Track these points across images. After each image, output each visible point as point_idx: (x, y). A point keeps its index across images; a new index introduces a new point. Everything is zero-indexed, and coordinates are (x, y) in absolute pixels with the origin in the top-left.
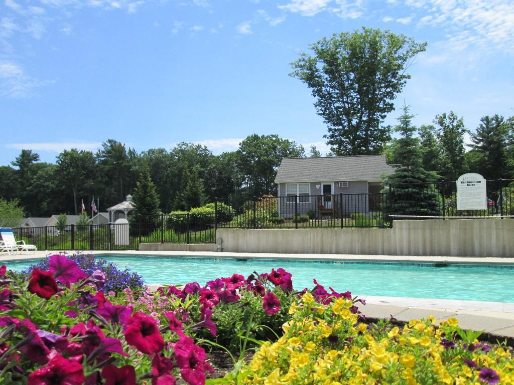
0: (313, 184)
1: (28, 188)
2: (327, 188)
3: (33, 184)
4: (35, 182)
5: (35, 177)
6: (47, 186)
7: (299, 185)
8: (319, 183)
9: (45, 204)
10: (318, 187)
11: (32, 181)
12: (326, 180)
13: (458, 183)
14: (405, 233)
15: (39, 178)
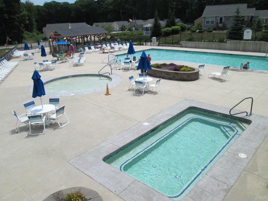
0: (216, 17)
1: (102, 9)
2: (221, 19)
3: (103, 7)
4: (104, 6)
5: (104, 4)
6: (110, 8)
7: (211, 18)
8: (218, 17)
9: (109, 16)
10: (218, 18)
11: (103, 6)
12: (221, 16)
13: (245, 32)
14: (229, 45)
15: (106, 5)
